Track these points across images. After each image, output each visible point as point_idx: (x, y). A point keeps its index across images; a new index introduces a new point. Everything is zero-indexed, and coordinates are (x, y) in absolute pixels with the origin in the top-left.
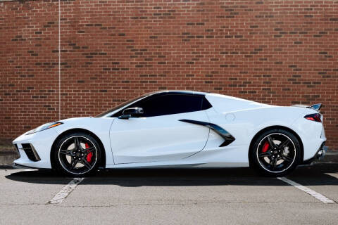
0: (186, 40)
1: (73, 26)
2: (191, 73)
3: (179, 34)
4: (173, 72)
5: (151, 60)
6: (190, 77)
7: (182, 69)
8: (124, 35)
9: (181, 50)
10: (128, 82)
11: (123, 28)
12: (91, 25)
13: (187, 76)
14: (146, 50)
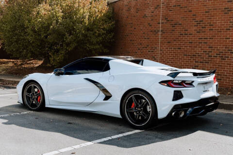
0: (226, 13)
1: (167, 7)
2: (228, 37)
3: (222, 9)
4: (217, 36)
5: (205, 28)
6: (228, 40)
7: (223, 34)
8: (191, 11)
9: (223, 20)
10: (192, 43)
11: (191, 7)
12: (175, 6)
13: (226, 38)
14: (203, 21)
